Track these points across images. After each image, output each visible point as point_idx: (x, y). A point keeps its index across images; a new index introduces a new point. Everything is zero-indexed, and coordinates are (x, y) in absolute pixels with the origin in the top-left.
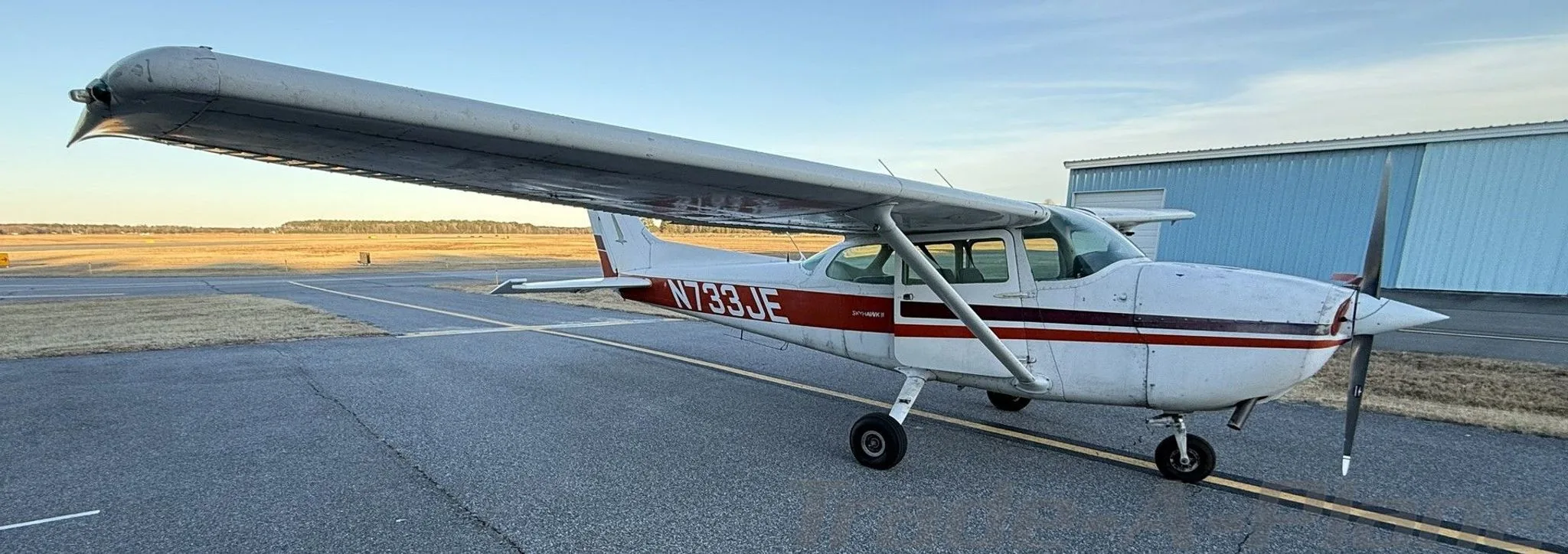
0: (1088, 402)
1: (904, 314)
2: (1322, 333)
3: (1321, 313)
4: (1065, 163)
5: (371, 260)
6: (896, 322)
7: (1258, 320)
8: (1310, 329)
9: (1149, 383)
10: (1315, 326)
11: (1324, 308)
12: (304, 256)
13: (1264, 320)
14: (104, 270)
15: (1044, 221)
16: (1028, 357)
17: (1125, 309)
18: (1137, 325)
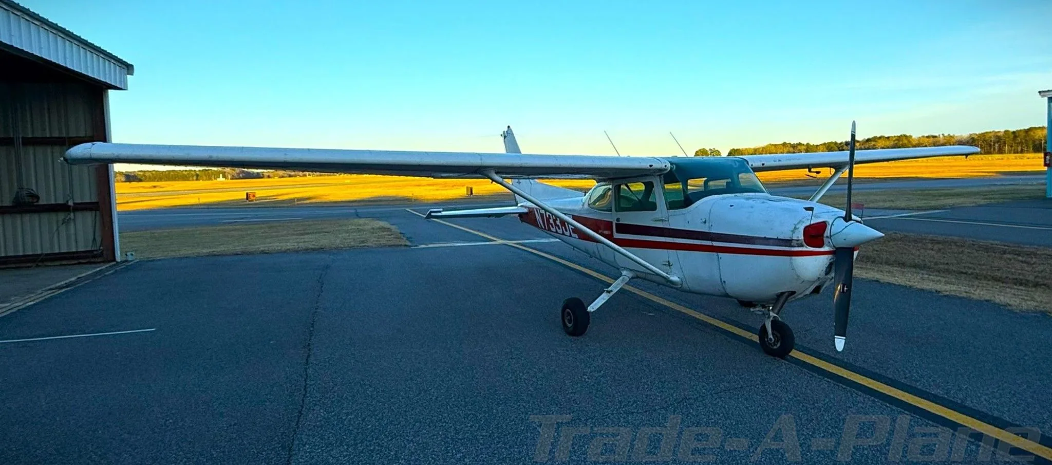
0: (696, 293)
1: (618, 232)
2: (795, 245)
3: (793, 232)
4: (1040, 92)
5: (473, 192)
6: (615, 237)
7: (763, 236)
8: (788, 242)
9: (723, 280)
10: (791, 240)
11: (795, 228)
12: (434, 190)
13: (767, 237)
14: (305, 202)
15: (666, 172)
16: (669, 262)
17: (705, 229)
18: (712, 240)
